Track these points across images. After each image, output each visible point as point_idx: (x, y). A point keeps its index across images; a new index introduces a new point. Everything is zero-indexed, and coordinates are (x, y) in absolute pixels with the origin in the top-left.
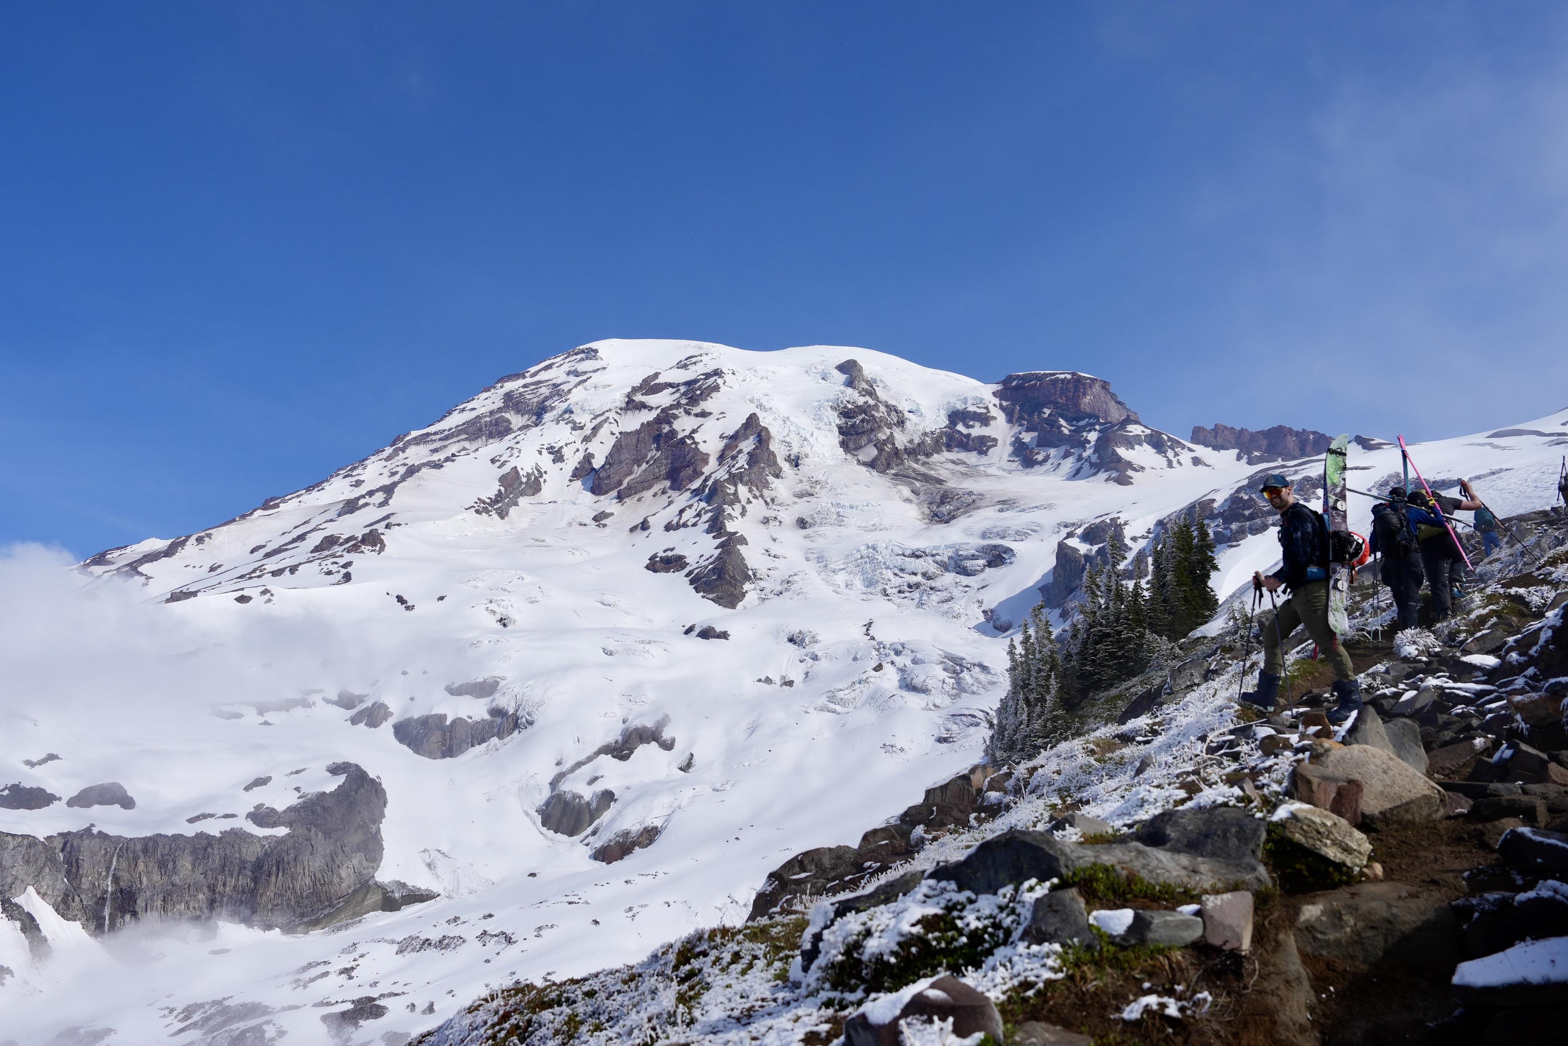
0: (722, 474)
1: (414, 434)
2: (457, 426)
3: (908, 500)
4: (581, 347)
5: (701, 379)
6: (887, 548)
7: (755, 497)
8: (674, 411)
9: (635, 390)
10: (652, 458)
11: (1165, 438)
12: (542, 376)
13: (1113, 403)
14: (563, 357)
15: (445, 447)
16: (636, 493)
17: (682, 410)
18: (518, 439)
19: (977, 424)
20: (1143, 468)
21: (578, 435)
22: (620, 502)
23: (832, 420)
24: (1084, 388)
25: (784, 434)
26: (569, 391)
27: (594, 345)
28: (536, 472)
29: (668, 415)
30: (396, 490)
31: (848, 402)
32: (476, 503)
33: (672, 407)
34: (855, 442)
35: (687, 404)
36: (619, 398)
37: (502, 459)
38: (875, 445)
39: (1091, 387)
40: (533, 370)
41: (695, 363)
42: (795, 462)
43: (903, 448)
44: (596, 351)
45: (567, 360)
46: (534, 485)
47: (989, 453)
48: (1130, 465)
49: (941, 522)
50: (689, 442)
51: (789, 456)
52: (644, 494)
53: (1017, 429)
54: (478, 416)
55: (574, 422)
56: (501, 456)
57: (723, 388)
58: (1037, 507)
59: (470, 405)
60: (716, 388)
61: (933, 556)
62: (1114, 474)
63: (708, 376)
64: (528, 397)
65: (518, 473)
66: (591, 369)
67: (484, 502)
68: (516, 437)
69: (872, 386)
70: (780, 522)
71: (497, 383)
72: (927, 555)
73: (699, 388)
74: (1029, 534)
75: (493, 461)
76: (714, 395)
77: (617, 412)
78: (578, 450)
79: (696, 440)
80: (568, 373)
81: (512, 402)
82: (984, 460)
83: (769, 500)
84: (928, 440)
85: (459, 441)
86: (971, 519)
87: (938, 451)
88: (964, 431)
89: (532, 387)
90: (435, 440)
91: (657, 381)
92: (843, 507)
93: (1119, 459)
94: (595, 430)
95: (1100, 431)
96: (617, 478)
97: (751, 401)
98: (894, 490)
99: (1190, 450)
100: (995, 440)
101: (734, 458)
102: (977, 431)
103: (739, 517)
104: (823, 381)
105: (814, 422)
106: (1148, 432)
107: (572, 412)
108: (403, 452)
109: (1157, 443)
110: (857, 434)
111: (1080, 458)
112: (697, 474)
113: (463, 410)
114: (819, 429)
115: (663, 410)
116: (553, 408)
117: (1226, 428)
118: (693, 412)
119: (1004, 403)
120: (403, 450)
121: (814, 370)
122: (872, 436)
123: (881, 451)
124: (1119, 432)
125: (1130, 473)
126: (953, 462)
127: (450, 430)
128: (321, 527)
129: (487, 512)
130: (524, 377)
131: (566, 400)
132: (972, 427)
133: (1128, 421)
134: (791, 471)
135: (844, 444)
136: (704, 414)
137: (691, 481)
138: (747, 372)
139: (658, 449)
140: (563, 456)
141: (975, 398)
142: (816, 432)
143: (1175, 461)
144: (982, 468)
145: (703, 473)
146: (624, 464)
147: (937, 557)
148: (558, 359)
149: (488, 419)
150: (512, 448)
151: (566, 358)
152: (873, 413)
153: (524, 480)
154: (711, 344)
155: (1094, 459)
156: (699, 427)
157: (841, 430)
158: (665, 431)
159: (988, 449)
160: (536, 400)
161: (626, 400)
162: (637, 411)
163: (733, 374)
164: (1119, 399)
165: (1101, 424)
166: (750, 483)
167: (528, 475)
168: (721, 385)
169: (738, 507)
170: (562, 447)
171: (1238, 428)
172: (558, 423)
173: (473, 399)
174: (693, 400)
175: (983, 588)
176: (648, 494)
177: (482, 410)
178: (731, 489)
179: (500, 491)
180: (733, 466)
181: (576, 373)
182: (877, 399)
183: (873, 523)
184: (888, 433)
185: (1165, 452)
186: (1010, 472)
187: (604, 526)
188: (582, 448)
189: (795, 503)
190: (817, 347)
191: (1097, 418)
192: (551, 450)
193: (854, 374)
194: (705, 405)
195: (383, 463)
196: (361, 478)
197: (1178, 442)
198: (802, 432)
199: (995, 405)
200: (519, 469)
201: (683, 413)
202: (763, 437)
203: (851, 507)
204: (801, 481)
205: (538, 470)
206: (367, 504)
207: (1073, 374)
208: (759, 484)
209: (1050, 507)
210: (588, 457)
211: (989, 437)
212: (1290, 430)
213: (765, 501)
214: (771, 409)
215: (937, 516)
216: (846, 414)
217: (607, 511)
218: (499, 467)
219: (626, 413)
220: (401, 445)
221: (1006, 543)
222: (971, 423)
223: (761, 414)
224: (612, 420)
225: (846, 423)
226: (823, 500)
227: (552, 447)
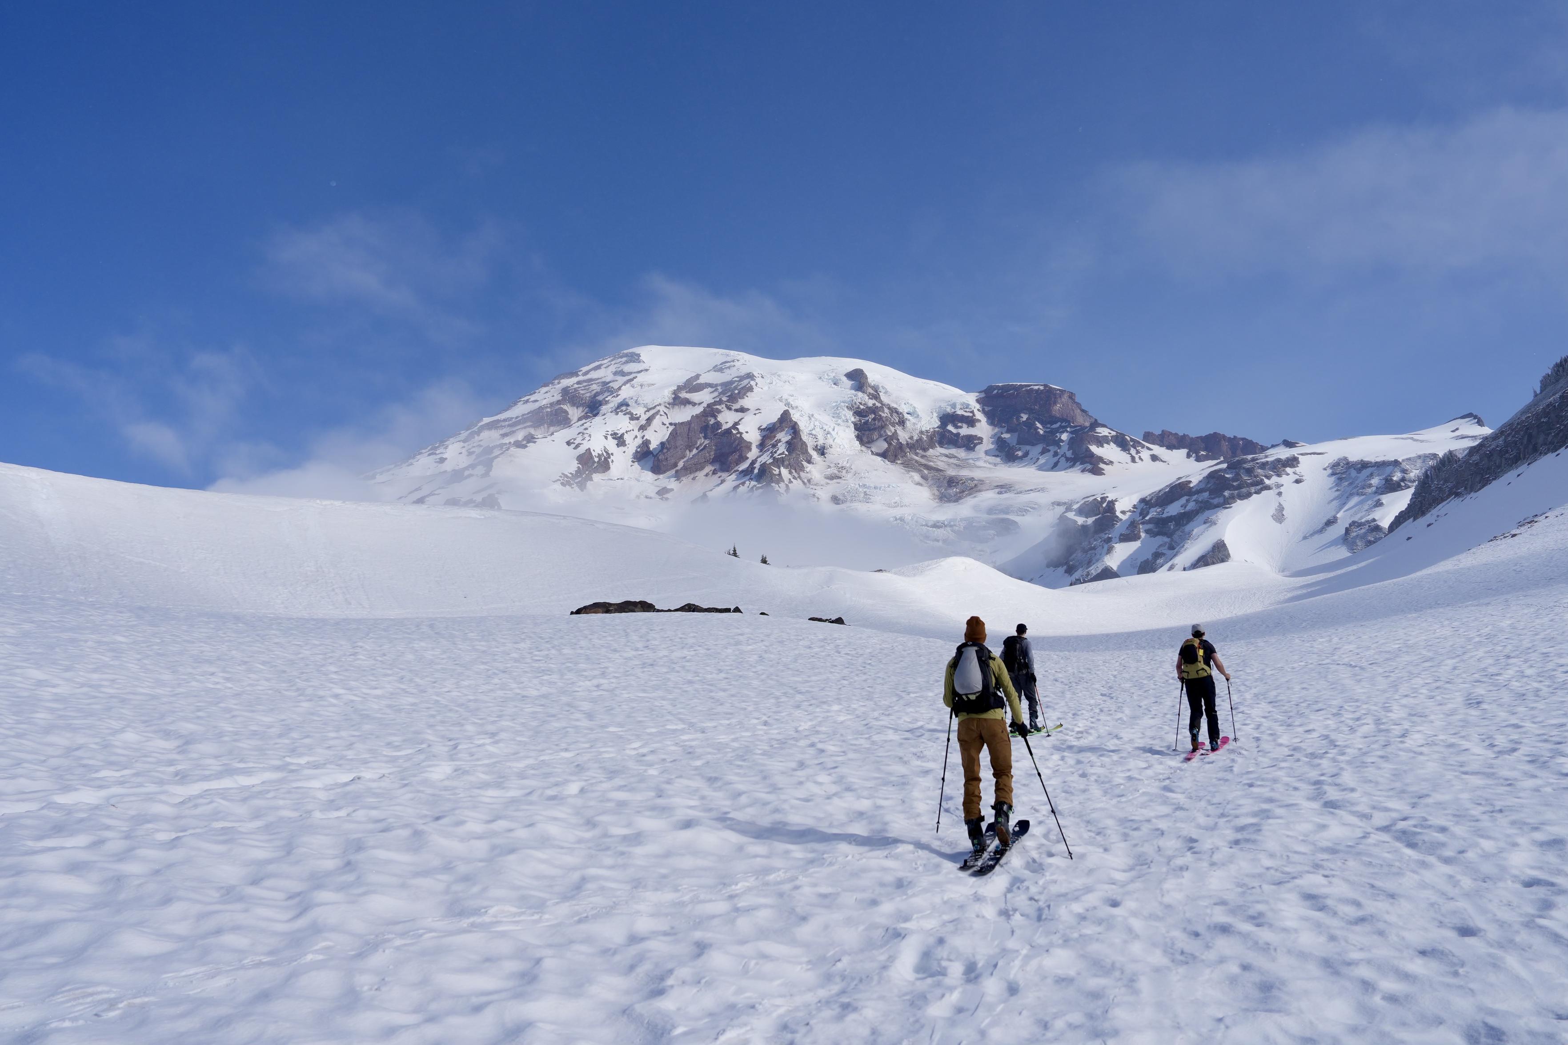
0: (766, 458)
1: (486, 420)
2: (523, 415)
3: (919, 484)
4: (625, 351)
5: (736, 381)
6: (912, 519)
7: (795, 478)
8: (718, 407)
9: (680, 388)
10: (701, 445)
11: (1129, 439)
12: (593, 375)
13: (1079, 411)
14: (609, 359)
15: (514, 432)
16: (691, 473)
17: (724, 406)
18: (586, 426)
19: (965, 426)
20: (1111, 463)
21: (635, 425)
22: (677, 480)
23: (848, 418)
24: (1055, 398)
25: (810, 428)
26: (620, 388)
27: (636, 350)
28: (605, 454)
29: (712, 410)
30: (494, 464)
31: (861, 403)
32: (561, 477)
33: (715, 403)
34: (868, 437)
35: (728, 401)
36: (667, 395)
37: (577, 442)
38: (885, 440)
39: (1060, 397)
40: (585, 369)
41: (729, 368)
42: (822, 451)
43: (905, 443)
44: (639, 355)
45: (613, 363)
46: (604, 464)
47: (976, 449)
48: (1101, 460)
49: (949, 501)
50: (734, 432)
51: (817, 446)
52: (697, 474)
53: (997, 430)
54: (541, 407)
55: (631, 414)
56: (575, 439)
57: (756, 389)
58: (1031, 490)
59: (533, 398)
60: (751, 389)
61: (951, 526)
62: (1089, 466)
63: (742, 378)
64: (582, 392)
65: (591, 453)
66: (636, 370)
67: (566, 476)
68: (583, 425)
69: (876, 391)
70: (818, 498)
71: (554, 380)
72: (945, 526)
73: (736, 388)
74: (1028, 511)
75: (569, 443)
76: (749, 394)
77: (666, 407)
78: (636, 437)
79: (740, 431)
80: (615, 373)
81: (569, 396)
82: (972, 455)
83: (806, 481)
84: (924, 437)
85: (525, 428)
86: (976, 499)
87: (933, 447)
88: (954, 431)
89: (585, 384)
90: (505, 426)
91: (698, 382)
92: (869, 487)
93: (1092, 455)
94: (649, 420)
95: (1071, 432)
96: (673, 461)
97: (781, 400)
98: (907, 475)
99: (1149, 449)
100: (981, 439)
101: (774, 446)
102: (965, 431)
103: (785, 494)
104: (836, 387)
105: (834, 419)
106: (1114, 433)
107: (628, 405)
108: (479, 435)
109: (1122, 442)
110: (870, 430)
111: (1056, 454)
112: (743, 458)
113: (527, 401)
114: (839, 425)
115: (709, 405)
116: (607, 402)
117: (1171, 433)
118: (733, 408)
119: (987, 409)
120: (478, 433)
121: (826, 377)
122: (882, 432)
123: (890, 444)
124: (1090, 433)
125: (1102, 466)
126: (946, 456)
127: (517, 417)
128: (436, 492)
129: (570, 484)
130: (577, 375)
131: (618, 396)
132: (961, 427)
133: (1095, 424)
134: (819, 459)
135: (859, 438)
136: (742, 410)
137: (737, 464)
138: (773, 377)
139: (705, 438)
140: (625, 441)
141: (964, 403)
142: (837, 428)
143: (1137, 457)
144: (971, 461)
145: (747, 458)
146: (678, 449)
147: (954, 527)
148: (605, 361)
149: (549, 410)
150: (583, 433)
151: (612, 360)
152: (880, 413)
153: (596, 460)
154: (737, 353)
155: (1069, 454)
156: (740, 420)
157: (857, 427)
158: (711, 423)
159: (975, 446)
160: (588, 395)
161: (673, 396)
162: (682, 406)
163: (762, 377)
164: (1083, 408)
165: (1071, 427)
166: (790, 467)
167: (599, 456)
168: (754, 387)
169: (782, 485)
170: (623, 434)
171: (1181, 434)
172: (617, 414)
173: (535, 393)
174: (733, 399)
175: (995, 552)
176: (701, 475)
177: (544, 402)
178: (776, 471)
179: (579, 467)
180: (775, 452)
181: (622, 373)
182: (881, 402)
183: (895, 501)
184: (893, 431)
185: (1129, 450)
186: (995, 465)
187: (667, 499)
188: (639, 435)
189: (828, 484)
190: (824, 357)
191: (1069, 422)
192: (615, 436)
193: (862, 381)
194: (745, 402)
195: (462, 444)
196: (444, 456)
197: (1139, 443)
198: (825, 427)
199: (978, 410)
200: (592, 451)
201: (725, 408)
202: (795, 430)
203: (875, 488)
204: (829, 467)
205: (606, 452)
206: (470, 476)
207: (1045, 386)
208: (796, 468)
209: (1042, 490)
210: (646, 443)
211: (976, 436)
212: (1224, 436)
213: (803, 482)
214: (797, 407)
215: (945, 497)
216: (858, 413)
217: (669, 487)
218: (574, 449)
219: (673, 408)
220: (475, 429)
221: (1011, 517)
222: (960, 424)
223: (791, 411)
224: (662, 413)
225: (860, 421)
226: (850, 482)
227: (615, 434)
